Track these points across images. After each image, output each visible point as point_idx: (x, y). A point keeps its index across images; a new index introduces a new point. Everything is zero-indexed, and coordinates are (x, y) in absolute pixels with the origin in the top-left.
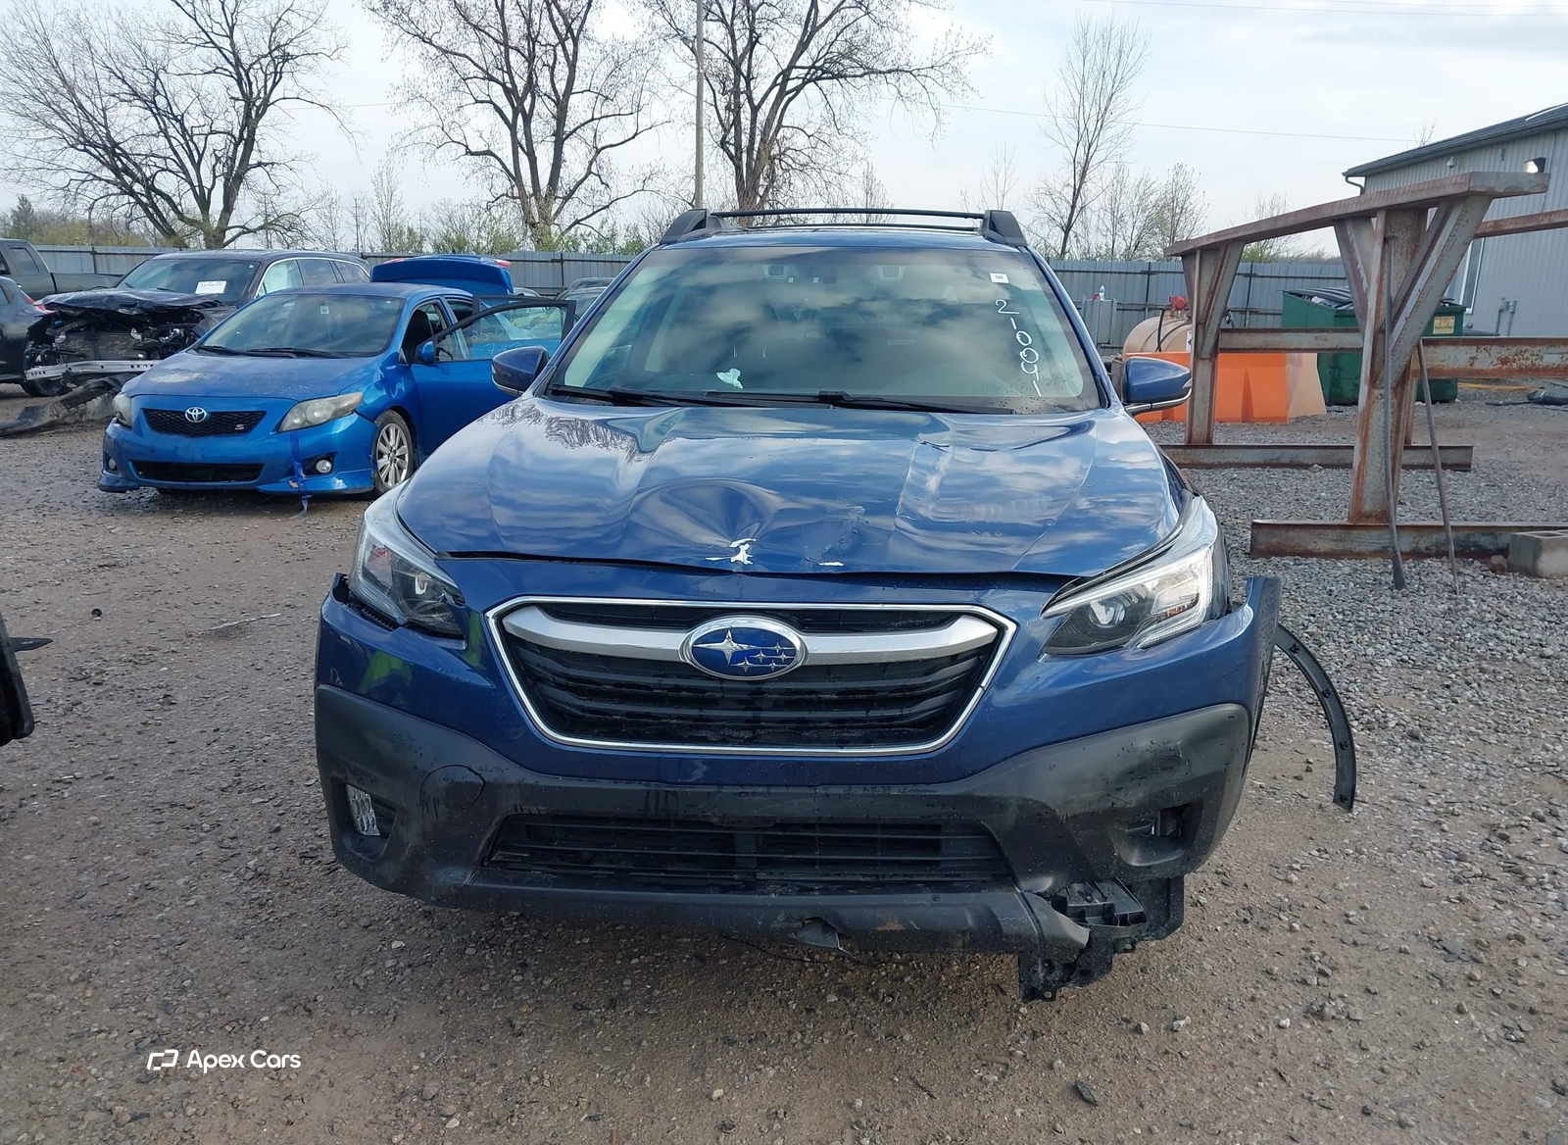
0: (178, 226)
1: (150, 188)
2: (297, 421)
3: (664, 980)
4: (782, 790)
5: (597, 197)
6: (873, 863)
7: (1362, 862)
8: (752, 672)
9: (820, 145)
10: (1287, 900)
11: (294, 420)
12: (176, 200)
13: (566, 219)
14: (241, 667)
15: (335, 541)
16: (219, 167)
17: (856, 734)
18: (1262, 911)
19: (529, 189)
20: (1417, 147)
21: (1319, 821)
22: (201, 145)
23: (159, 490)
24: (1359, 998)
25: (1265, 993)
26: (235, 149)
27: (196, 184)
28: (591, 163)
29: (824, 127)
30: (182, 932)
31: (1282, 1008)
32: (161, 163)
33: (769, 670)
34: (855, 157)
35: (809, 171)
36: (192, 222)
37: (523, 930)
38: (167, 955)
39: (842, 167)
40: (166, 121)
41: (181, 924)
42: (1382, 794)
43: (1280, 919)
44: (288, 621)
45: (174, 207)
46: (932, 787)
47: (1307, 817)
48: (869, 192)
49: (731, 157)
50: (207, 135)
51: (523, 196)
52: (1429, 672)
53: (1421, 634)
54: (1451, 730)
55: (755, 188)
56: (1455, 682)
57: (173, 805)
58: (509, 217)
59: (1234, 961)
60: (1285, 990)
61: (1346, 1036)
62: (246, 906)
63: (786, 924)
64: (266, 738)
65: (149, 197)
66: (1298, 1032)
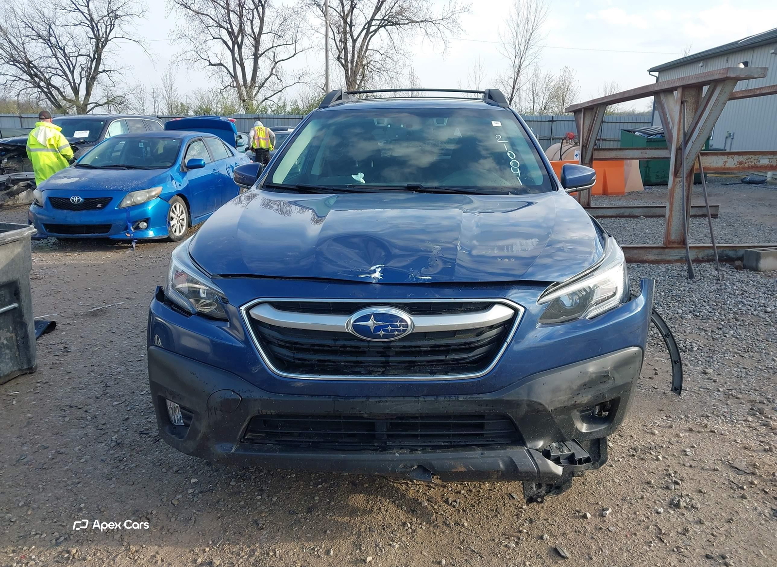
0: (63, 103)
1: (49, 84)
2: (128, 202)
3: (336, 496)
4: (401, 399)
5: (276, 86)
6: (448, 436)
7: (689, 422)
8: (385, 336)
9: (387, 59)
10: (653, 443)
11: (127, 202)
12: (62, 90)
13: (260, 97)
14: (104, 331)
15: (150, 264)
16: (83, 73)
17: (439, 368)
18: (641, 450)
19: (241, 83)
20: (683, 57)
21: (665, 401)
22: (74, 62)
23: (58, 238)
24: (696, 496)
25: (648, 494)
26: (91, 64)
27: (72, 81)
28: (272, 69)
29: (389, 50)
30: (78, 477)
31: (657, 502)
32: (54, 71)
33: (394, 336)
34: (404, 65)
35: (382, 72)
36: (70, 101)
37: (260, 471)
38: (71, 490)
39: (398, 70)
40: (56, 50)
41: (77, 472)
42: (695, 386)
43: (651, 454)
44: (128, 306)
45: (61, 93)
46: (481, 396)
47: (658, 399)
48: (412, 82)
49: (343, 65)
50: (77, 57)
51: (238, 86)
52: (710, 321)
53: (705, 302)
54: (726, 351)
55: (355, 81)
56: (723, 326)
57: (71, 407)
58: (232, 96)
59: (630, 477)
60: (658, 492)
61: (692, 517)
62: (112, 462)
63: (404, 470)
64: (119, 370)
65: (48, 89)
66: (667, 516)
